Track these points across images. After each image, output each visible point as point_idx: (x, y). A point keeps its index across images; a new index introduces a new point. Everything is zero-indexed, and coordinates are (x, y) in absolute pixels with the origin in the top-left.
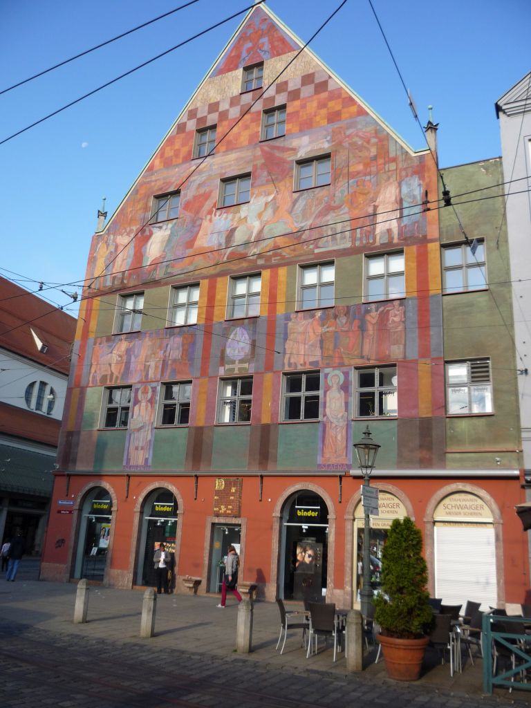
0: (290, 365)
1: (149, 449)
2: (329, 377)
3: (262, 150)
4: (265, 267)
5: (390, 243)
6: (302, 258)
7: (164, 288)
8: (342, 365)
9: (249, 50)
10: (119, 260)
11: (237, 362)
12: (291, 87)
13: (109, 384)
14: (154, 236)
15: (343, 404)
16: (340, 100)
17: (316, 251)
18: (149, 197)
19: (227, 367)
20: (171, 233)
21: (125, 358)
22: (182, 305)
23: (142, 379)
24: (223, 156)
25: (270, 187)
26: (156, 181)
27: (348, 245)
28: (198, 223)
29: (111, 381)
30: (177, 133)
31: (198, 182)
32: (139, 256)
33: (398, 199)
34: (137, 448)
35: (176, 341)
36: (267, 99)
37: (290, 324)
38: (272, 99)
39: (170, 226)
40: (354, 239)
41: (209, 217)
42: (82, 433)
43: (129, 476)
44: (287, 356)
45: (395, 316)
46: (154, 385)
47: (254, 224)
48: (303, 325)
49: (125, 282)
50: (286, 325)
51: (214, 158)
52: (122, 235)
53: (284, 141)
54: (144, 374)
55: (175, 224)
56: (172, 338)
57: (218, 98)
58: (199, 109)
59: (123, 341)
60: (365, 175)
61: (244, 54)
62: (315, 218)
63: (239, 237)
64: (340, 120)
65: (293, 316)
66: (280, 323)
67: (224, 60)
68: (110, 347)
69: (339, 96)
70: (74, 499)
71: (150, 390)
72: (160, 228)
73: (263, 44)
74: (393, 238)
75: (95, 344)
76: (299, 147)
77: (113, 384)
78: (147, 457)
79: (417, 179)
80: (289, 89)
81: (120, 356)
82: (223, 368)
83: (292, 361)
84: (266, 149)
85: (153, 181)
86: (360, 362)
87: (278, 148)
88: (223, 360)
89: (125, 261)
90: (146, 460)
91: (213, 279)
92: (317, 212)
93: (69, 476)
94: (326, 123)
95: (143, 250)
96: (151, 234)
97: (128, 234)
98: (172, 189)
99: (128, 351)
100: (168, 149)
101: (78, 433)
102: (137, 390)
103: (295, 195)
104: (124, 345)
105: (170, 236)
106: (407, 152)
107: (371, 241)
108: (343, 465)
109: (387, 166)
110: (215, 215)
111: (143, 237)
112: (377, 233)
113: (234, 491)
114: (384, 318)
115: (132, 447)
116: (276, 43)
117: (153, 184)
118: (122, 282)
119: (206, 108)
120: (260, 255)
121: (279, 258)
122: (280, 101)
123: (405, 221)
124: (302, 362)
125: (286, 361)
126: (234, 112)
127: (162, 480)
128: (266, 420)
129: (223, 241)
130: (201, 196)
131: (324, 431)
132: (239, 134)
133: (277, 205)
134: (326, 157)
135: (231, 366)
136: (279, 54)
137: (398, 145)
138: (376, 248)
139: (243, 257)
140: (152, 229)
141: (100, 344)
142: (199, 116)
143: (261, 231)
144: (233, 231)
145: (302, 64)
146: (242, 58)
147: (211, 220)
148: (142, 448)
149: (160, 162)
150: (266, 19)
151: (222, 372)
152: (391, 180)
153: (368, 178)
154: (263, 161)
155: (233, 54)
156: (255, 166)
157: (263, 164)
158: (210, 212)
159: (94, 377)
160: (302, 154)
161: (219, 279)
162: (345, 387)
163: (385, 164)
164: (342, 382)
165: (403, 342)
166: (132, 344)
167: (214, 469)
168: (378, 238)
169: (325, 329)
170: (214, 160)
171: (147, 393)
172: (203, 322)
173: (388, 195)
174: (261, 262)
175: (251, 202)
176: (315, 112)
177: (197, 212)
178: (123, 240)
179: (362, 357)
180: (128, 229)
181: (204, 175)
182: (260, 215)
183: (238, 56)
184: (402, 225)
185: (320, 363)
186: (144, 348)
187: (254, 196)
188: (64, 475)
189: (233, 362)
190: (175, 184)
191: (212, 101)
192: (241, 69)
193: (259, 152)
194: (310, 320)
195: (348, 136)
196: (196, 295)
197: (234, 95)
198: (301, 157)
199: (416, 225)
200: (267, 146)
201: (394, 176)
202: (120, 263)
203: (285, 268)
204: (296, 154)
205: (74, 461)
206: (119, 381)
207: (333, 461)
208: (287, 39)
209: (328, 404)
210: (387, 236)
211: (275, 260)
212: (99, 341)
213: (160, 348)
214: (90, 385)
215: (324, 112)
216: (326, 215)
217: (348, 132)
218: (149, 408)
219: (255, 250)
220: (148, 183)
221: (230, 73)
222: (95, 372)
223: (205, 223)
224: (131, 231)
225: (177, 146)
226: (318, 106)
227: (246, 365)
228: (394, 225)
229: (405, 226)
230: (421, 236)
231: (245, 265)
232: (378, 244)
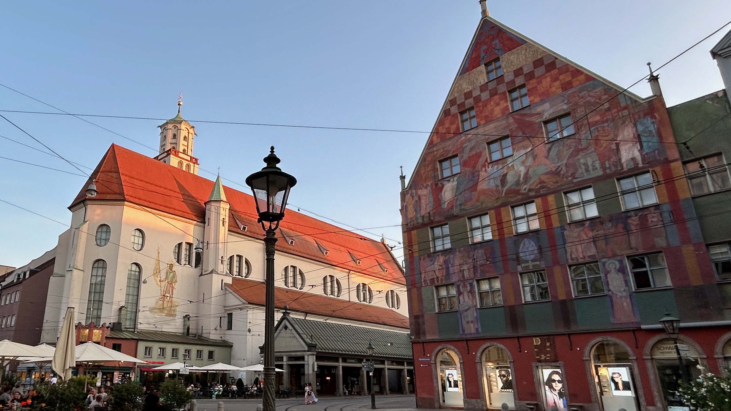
0: (572, 259)
1: (477, 322)
2: (607, 264)
3: (514, 118)
4: (537, 197)
5: (636, 167)
6: (563, 187)
7: (461, 220)
8: (614, 256)
9: (486, 51)
10: (423, 206)
11: (530, 262)
12: (526, 71)
13: (436, 284)
14: (445, 187)
15: (623, 282)
16: (569, 73)
17: (575, 181)
18: (435, 161)
19: (523, 265)
20: (458, 183)
21: (444, 266)
22: (478, 228)
23: (460, 278)
24: (484, 127)
25: (527, 142)
26: (437, 150)
27: (600, 173)
28: (476, 174)
29: (438, 281)
30: (445, 117)
31: (469, 148)
32: (438, 201)
33: (636, 136)
34: (468, 322)
35: (480, 253)
36: (508, 83)
37: (566, 232)
38: (513, 82)
39: (456, 179)
40: (603, 168)
41: (484, 169)
42: (425, 316)
43: (467, 340)
44: (569, 254)
45: (653, 218)
46: (470, 281)
47: (520, 169)
48: (576, 232)
49: (432, 218)
50: (563, 233)
51: (477, 129)
52: (421, 189)
53: (530, 109)
54: (461, 275)
55: (459, 176)
56: (476, 250)
57: (470, 88)
58: (457, 98)
59: (440, 256)
60: (603, 122)
61: (483, 54)
62: (568, 159)
63: (511, 179)
64: (572, 87)
65: (567, 227)
66: (557, 232)
67: (468, 61)
68: (431, 260)
69: (567, 71)
70: (430, 357)
71: (468, 285)
72: (449, 181)
73: (496, 44)
74: (638, 164)
75: (420, 259)
76: (544, 111)
77: (440, 283)
78: (477, 327)
79: (649, 119)
80: (525, 73)
81: (440, 266)
82: (520, 266)
83: (573, 256)
84: (517, 117)
85: (435, 151)
86: (630, 252)
87: (525, 115)
88: (518, 260)
89: (428, 205)
90: (477, 329)
91: (497, 209)
92: (569, 154)
93: (423, 343)
94: (561, 91)
95: (439, 196)
96: (443, 186)
97: (426, 188)
98: (450, 155)
99: (445, 262)
100: (440, 128)
101: (423, 316)
102: (458, 286)
103: (549, 145)
104: (441, 259)
105: (457, 185)
106: (636, 101)
107: (619, 168)
108: (633, 322)
109: (620, 113)
110: (489, 168)
111: (438, 189)
112: (623, 162)
113: (549, 345)
114: (643, 220)
115: (464, 322)
116: (506, 43)
117: (435, 153)
118: (430, 219)
119: (463, 97)
120: (530, 190)
121: (545, 189)
122: (519, 81)
123: (646, 151)
124: (582, 256)
125: (569, 257)
126: (485, 96)
127: (492, 341)
128: (562, 297)
129: (499, 183)
130: (473, 156)
131: (612, 301)
132: (492, 111)
133: (535, 154)
134: (567, 114)
135: (527, 264)
136: (510, 50)
137: (626, 97)
138: (625, 172)
139: (517, 192)
140: (443, 182)
141: (424, 259)
142: (458, 102)
143: (527, 173)
144: (505, 175)
145: (531, 53)
146: (482, 57)
147: (486, 171)
148: (472, 322)
149: (437, 138)
150: (493, 27)
151: (520, 269)
152: (627, 123)
153: (606, 124)
154: (516, 125)
155: (474, 56)
156: (511, 130)
157: (516, 128)
158: (484, 166)
159: (425, 281)
160: (546, 116)
161: (502, 209)
162: (622, 270)
163: (618, 111)
164: (618, 267)
165: (664, 235)
166: (447, 257)
167: (529, 332)
168: (625, 166)
169: (595, 233)
170: (478, 131)
171: (467, 287)
172: (497, 238)
173: (626, 133)
174: (532, 194)
175: (514, 155)
176: (550, 85)
177: (474, 167)
178: (423, 192)
179: (632, 248)
180: (425, 185)
181: (473, 141)
182: (523, 163)
183: (478, 57)
184: (644, 153)
185: (597, 256)
186: (457, 260)
187: (516, 150)
188: (419, 343)
189: (527, 262)
190: (452, 151)
191: (465, 91)
192: (483, 65)
193: (511, 120)
194: (582, 228)
195: (582, 97)
196: (486, 220)
197: (482, 84)
198: (546, 118)
199: (656, 152)
200: (516, 115)
201: (629, 120)
202: (424, 207)
203: (553, 195)
204: (542, 117)
205: (424, 334)
206: (444, 282)
207: (624, 320)
208: (514, 37)
209: (610, 283)
210: (632, 163)
211: (543, 191)
212: (422, 258)
213: (469, 257)
214: (423, 285)
215: (557, 83)
216: (577, 155)
217: (581, 95)
218: (471, 296)
219: (526, 186)
220: (433, 152)
221: (475, 70)
222: (425, 277)
223: (483, 174)
224: (427, 186)
225: (447, 126)
226: (551, 81)
227: (538, 263)
228: (637, 154)
229: (647, 154)
230: (662, 159)
231: (519, 197)
232: (625, 169)
